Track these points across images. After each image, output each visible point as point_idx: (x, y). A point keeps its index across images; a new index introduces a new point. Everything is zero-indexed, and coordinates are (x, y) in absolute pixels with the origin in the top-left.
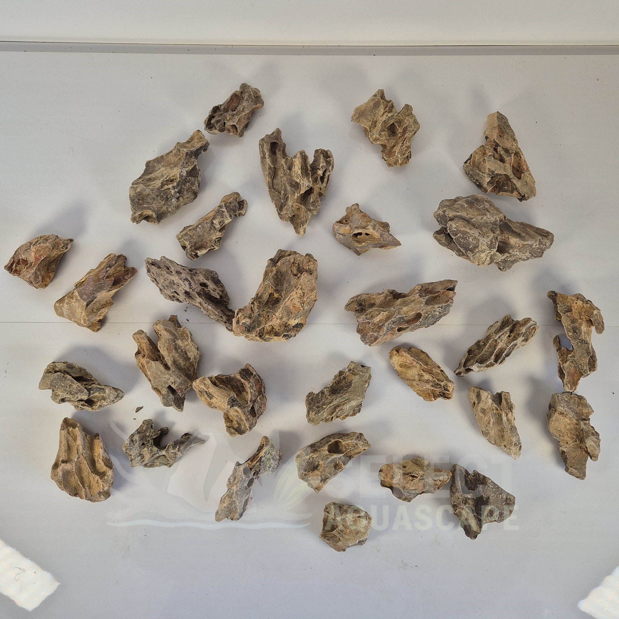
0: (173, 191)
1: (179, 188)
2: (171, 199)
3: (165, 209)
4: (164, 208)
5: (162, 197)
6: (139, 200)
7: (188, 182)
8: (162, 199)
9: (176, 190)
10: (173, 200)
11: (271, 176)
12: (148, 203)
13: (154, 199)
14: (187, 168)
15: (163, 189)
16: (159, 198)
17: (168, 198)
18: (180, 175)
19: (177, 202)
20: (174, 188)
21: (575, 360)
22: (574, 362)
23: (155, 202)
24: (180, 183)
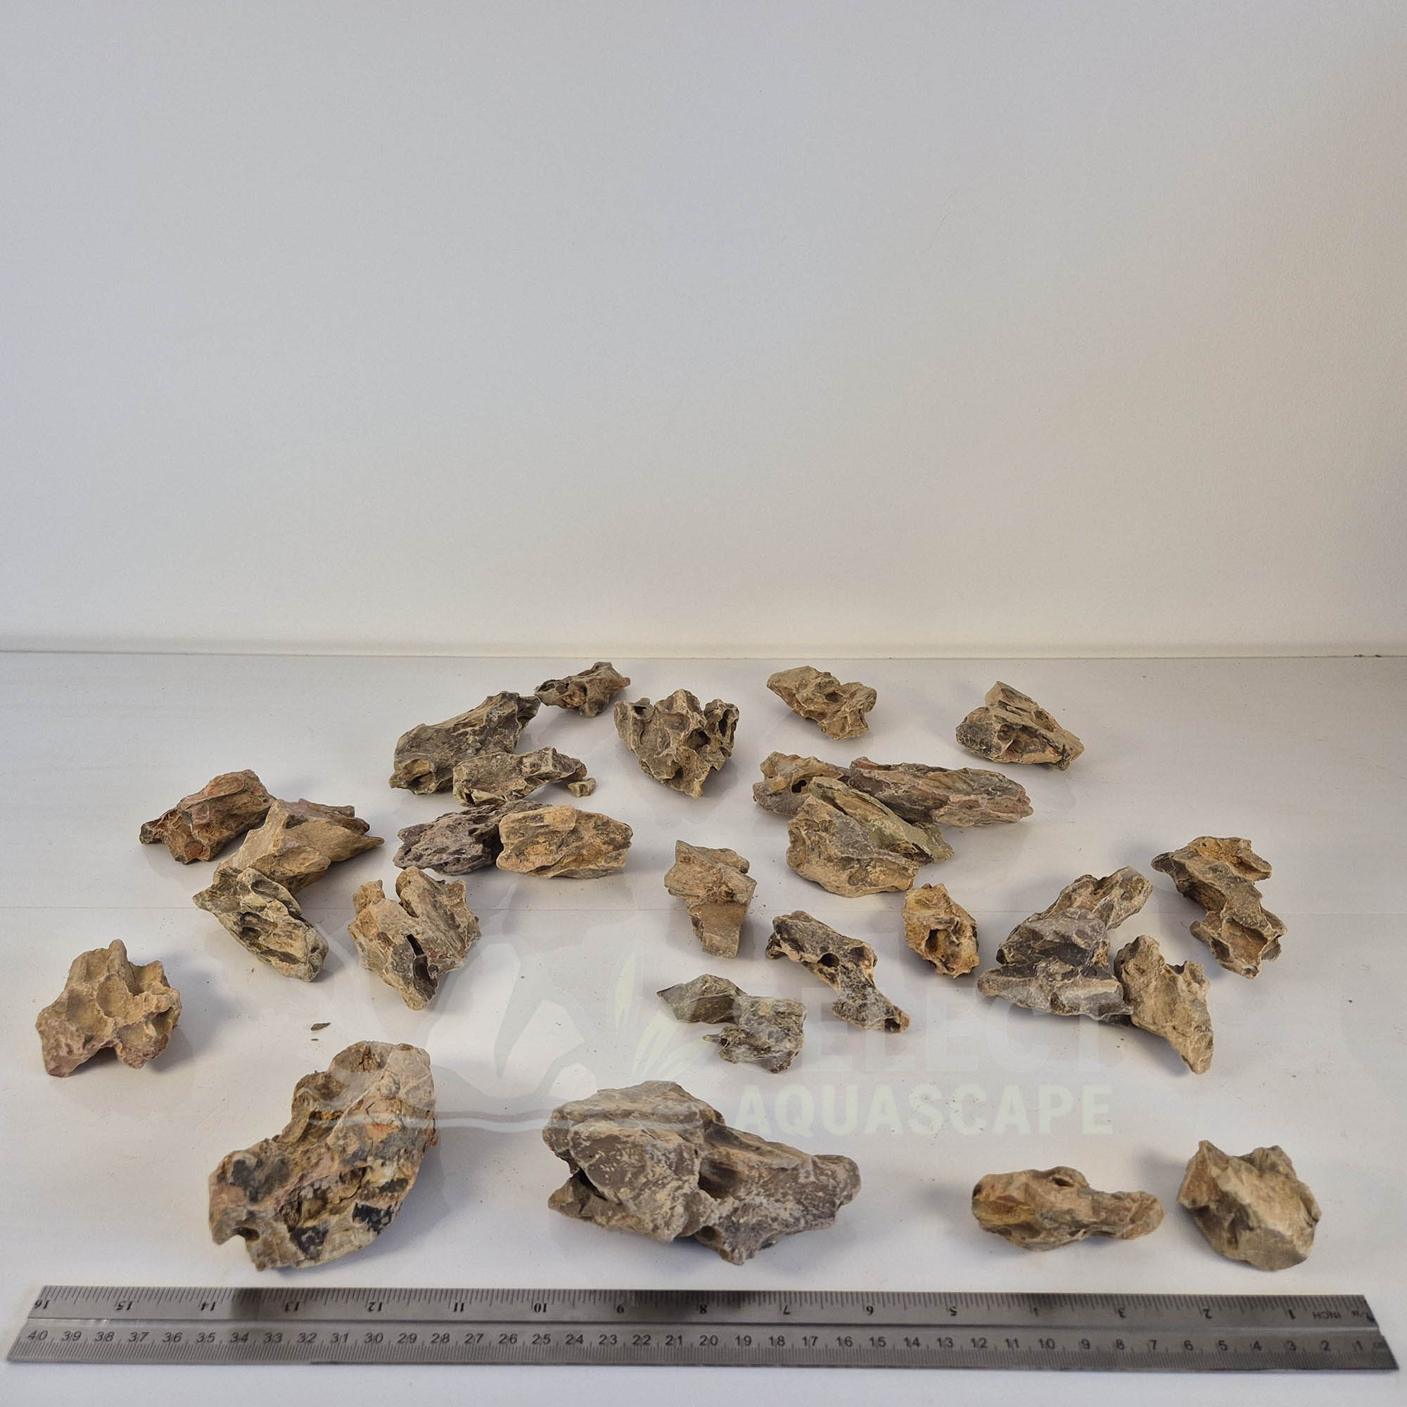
1: (482, 737)
2: (467, 749)
3: (454, 763)
5: (451, 746)
6: (412, 747)
7: (499, 734)
8: (450, 749)
9: (477, 738)
10: (470, 751)
11: (639, 733)
12: (426, 751)
13: (437, 746)
14: (501, 711)
15: (455, 734)
16: (446, 746)
17: (461, 749)
20: (474, 733)
21: (1235, 914)
22: (1235, 917)
23: (438, 750)
24: (486, 731)
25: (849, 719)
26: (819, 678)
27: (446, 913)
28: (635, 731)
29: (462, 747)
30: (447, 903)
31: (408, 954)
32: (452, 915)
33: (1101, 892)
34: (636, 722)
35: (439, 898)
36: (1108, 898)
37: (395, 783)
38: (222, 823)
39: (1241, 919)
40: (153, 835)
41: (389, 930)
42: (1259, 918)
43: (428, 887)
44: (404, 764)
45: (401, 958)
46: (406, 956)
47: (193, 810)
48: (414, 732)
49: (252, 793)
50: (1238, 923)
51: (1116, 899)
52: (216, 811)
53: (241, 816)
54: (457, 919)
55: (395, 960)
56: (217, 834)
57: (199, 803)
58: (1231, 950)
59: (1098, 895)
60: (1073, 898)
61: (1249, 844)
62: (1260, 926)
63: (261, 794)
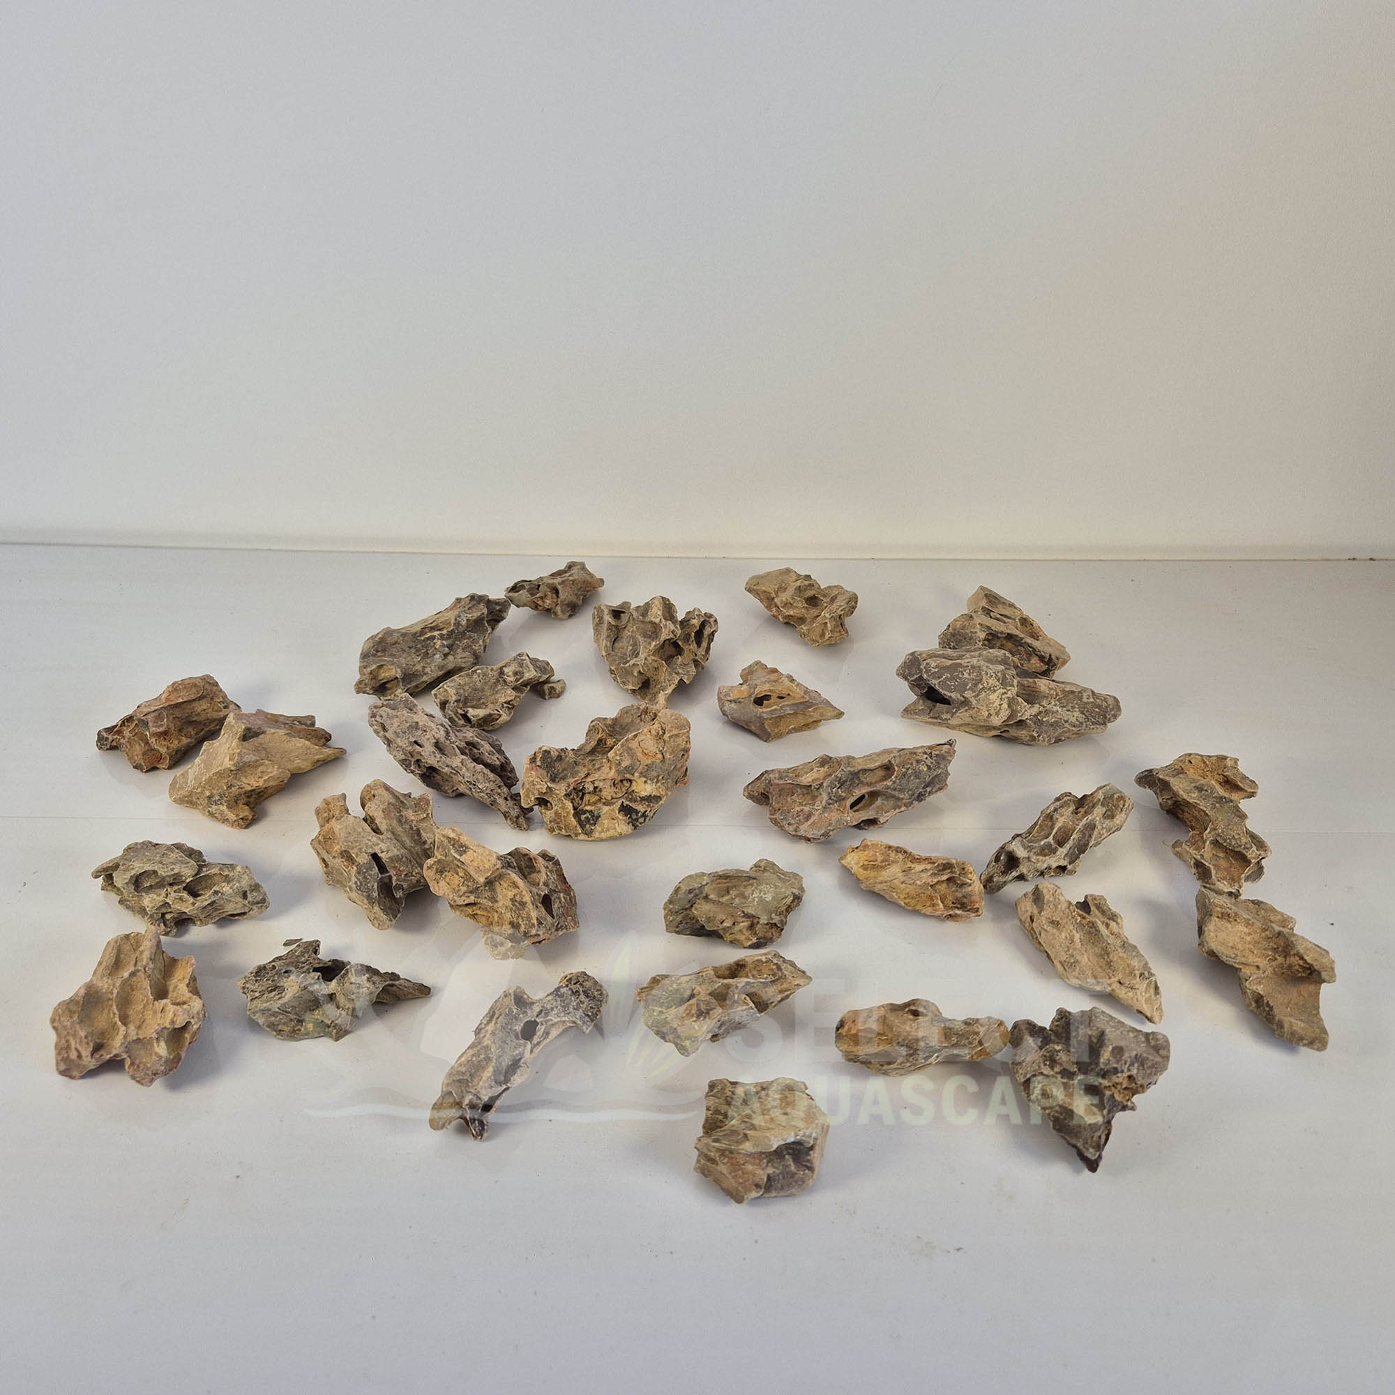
0: (439, 643)
1: (450, 642)
2: (434, 655)
3: (421, 669)
4: (419, 667)
5: (418, 650)
6: (377, 651)
7: (468, 639)
8: (417, 654)
9: (444, 642)
10: (437, 656)
11: (611, 639)
12: (392, 655)
13: (404, 651)
14: (469, 614)
15: (422, 638)
16: (413, 650)
17: (428, 654)
18: (456, 619)
19: (443, 660)
20: (442, 637)
21: (1219, 835)
22: (1218, 839)
23: (405, 655)
24: (454, 636)
25: (829, 625)
26: (799, 582)
27: (412, 828)
28: (608, 636)
29: (429, 652)
30: (413, 818)
31: (373, 873)
32: (418, 830)
33: (1082, 810)
34: (610, 626)
35: (404, 813)
36: (1090, 817)
37: (360, 688)
38: (180, 730)
39: (1225, 840)
40: (110, 741)
41: (353, 848)
42: (1244, 840)
43: (393, 801)
44: (369, 670)
45: (365, 878)
46: (370, 875)
47: (150, 718)
48: (380, 636)
49: (212, 699)
50: (1222, 844)
51: (1098, 818)
52: (174, 718)
53: (201, 722)
54: (423, 834)
55: (359, 880)
56: (176, 742)
57: (155, 711)
58: (1213, 872)
59: (1080, 815)
60: (1055, 818)
61: (1236, 762)
62: (1245, 848)
63: (221, 699)
